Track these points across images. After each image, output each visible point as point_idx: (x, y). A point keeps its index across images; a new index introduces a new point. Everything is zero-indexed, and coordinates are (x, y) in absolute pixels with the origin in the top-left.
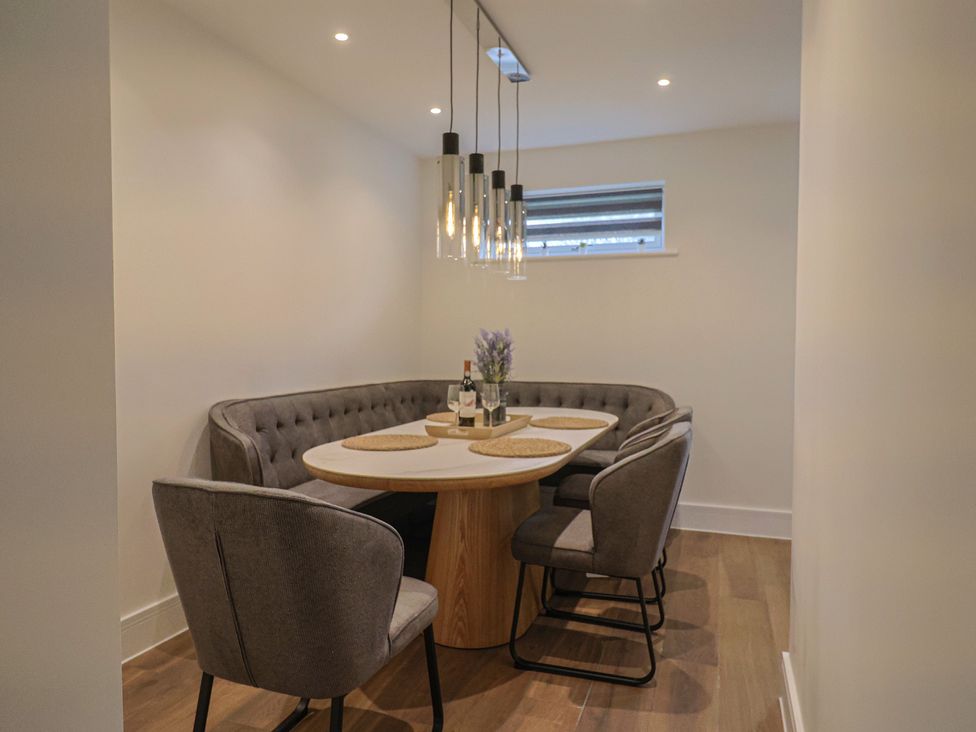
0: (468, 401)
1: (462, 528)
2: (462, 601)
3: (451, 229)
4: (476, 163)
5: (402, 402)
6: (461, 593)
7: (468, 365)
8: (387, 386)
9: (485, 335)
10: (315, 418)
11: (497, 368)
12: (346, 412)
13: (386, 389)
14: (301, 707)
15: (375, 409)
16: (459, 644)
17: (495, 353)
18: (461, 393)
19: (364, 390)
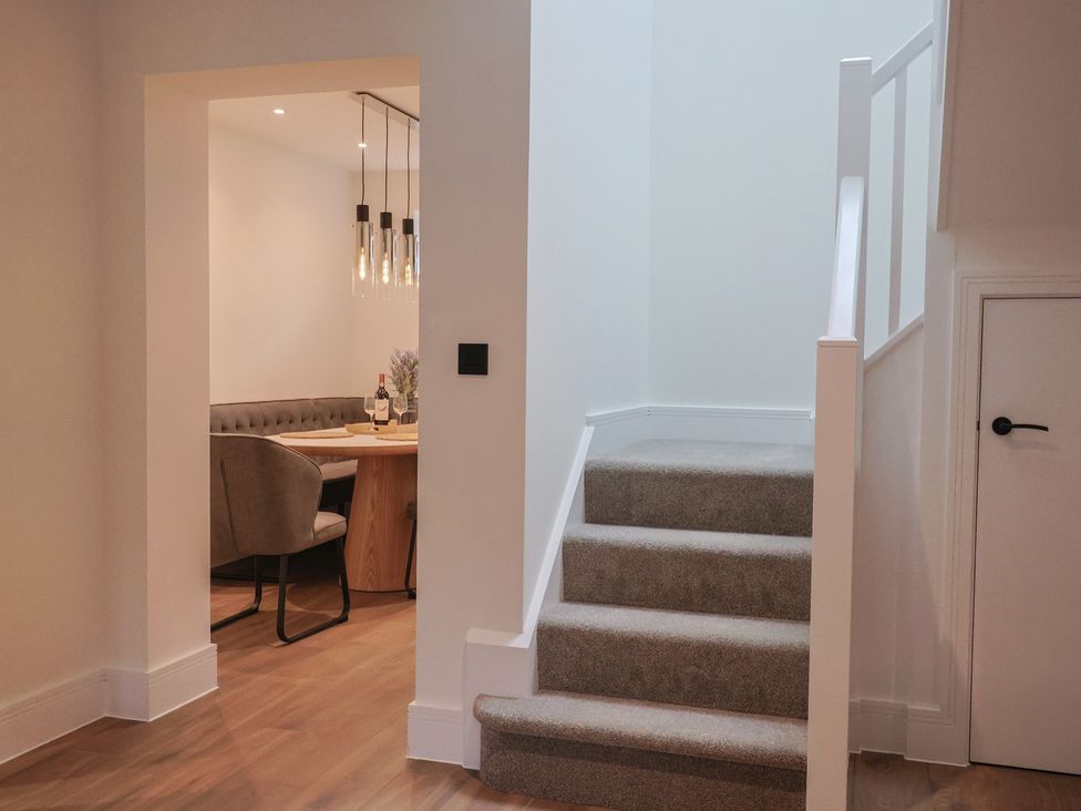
0: (382, 407)
1: (373, 501)
2: (372, 557)
3: (363, 274)
4: (386, 220)
5: (332, 417)
6: (371, 551)
7: (382, 378)
8: (317, 401)
9: (398, 353)
10: (251, 425)
11: (408, 381)
12: (278, 423)
13: (316, 404)
14: (255, 606)
15: (306, 422)
16: (370, 589)
17: (406, 369)
18: (377, 401)
19: (295, 404)
